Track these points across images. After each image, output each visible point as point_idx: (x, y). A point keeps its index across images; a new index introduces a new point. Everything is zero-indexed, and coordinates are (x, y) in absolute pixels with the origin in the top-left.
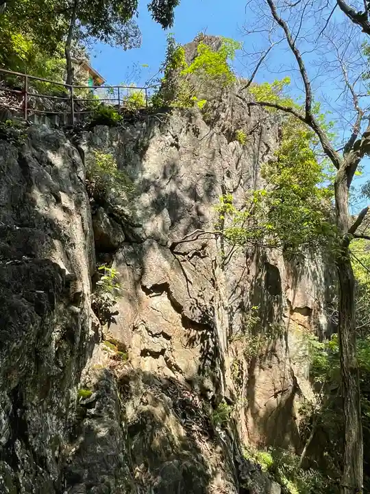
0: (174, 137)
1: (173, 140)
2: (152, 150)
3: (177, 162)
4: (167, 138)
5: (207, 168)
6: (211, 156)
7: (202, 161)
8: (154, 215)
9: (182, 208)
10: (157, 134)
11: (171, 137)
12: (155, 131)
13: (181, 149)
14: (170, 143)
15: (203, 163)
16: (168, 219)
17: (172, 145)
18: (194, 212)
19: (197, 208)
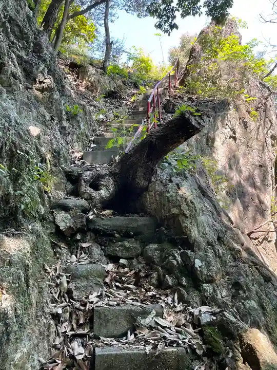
0: (231, 130)
1: (231, 133)
2: (218, 143)
3: (236, 153)
4: (226, 131)
5: (259, 160)
6: (261, 148)
7: (255, 153)
8: (232, 205)
9: (247, 197)
10: (220, 128)
11: (229, 130)
12: (219, 125)
13: (238, 141)
14: (229, 136)
15: (256, 155)
16: (241, 209)
17: (231, 137)
18: (257, 201)
19: (258, 197)
